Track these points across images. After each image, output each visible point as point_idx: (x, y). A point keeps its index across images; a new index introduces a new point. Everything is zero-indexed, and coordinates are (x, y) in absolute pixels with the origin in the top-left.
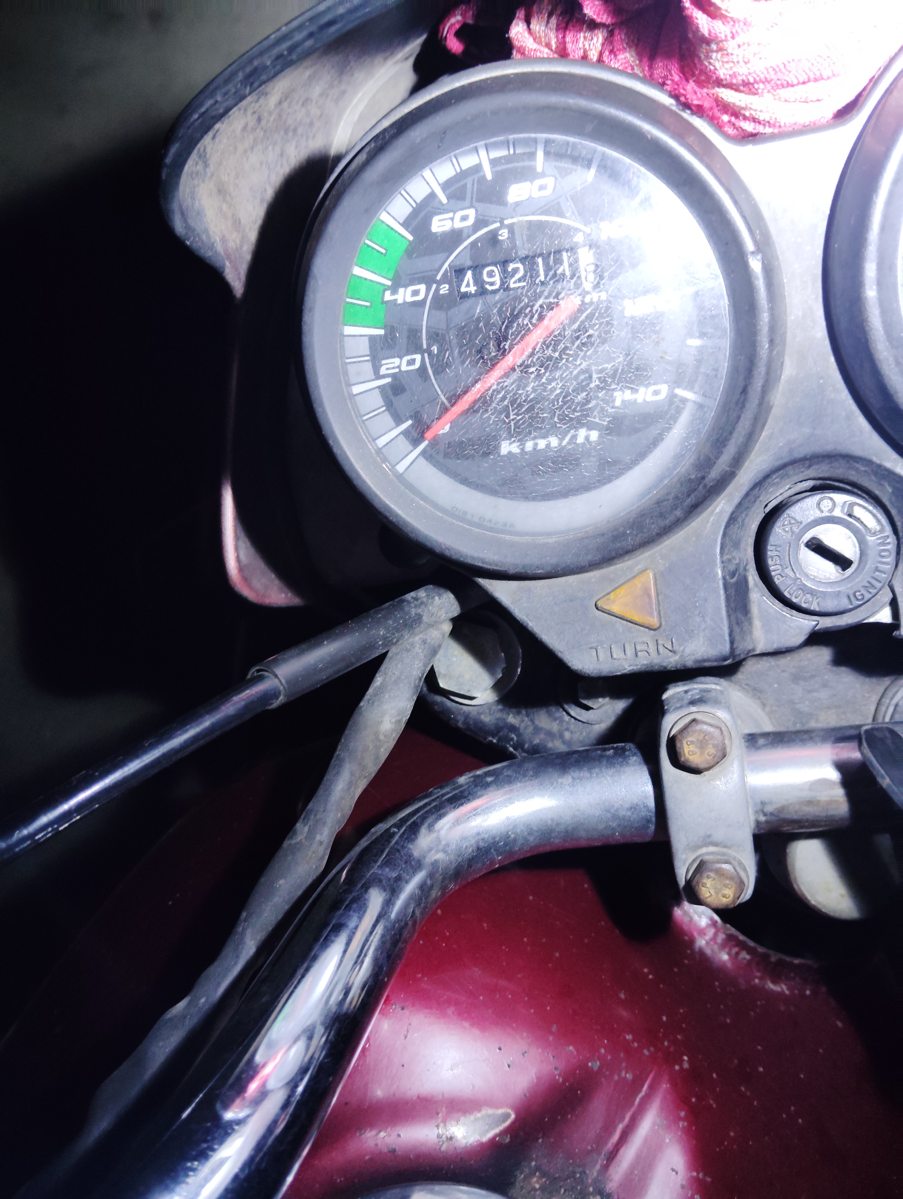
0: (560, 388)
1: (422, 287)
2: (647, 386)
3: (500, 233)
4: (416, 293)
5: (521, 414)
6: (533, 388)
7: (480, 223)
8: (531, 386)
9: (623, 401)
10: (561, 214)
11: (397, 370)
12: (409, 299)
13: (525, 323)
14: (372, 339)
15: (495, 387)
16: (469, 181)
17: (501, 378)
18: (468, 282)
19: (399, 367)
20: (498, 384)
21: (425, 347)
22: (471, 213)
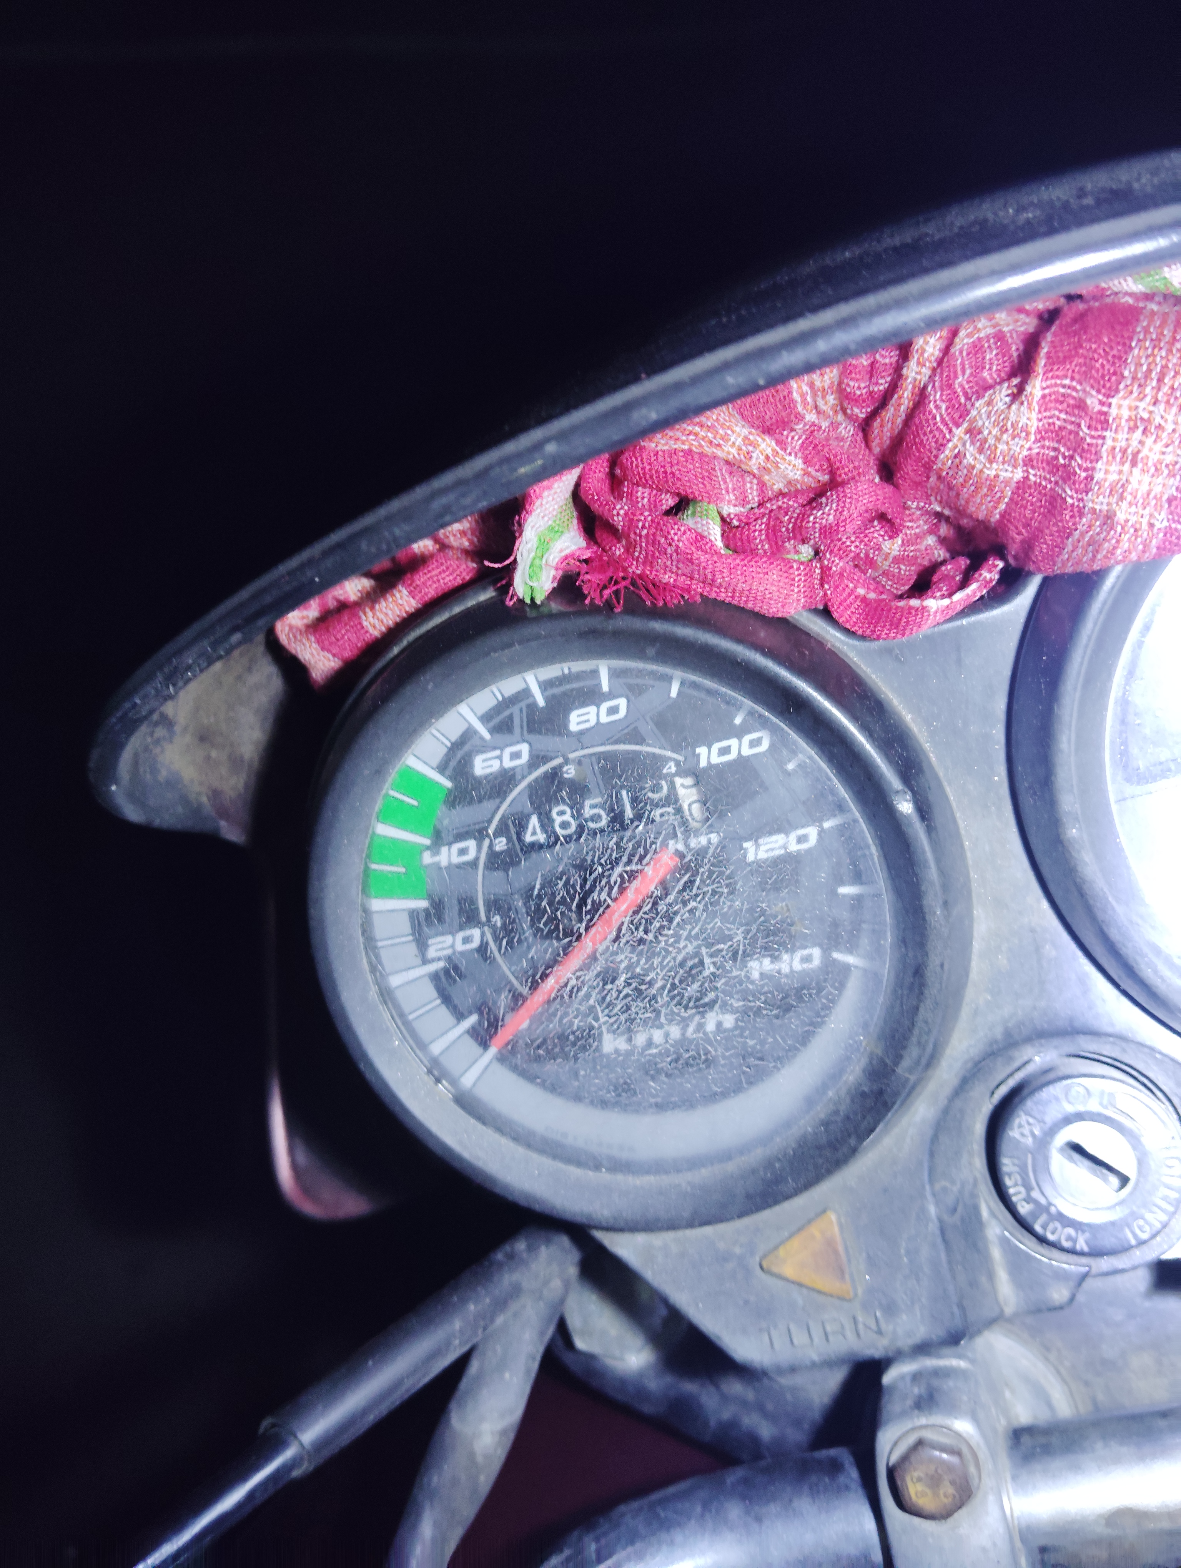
0: (663, 979)
1: (471, 844)
2: (792, 951)
3: (565, 769)
4: (463, 852)
5: (614, 1016)
6: (625, 982)
7: (537, 760)
8: (623, 979)
9: (761, 974)
10: (641, 741)
11: (449, 952)
12: (456, 860)
13: (602, 899)
14: (413, 915)
15: (573, 982)
16: (515, 710)
17: (580, 969)
18: (534, 828)
19: (452, 946)
20: (578, 978)
21: (483, 918)
22: (524, 748)
